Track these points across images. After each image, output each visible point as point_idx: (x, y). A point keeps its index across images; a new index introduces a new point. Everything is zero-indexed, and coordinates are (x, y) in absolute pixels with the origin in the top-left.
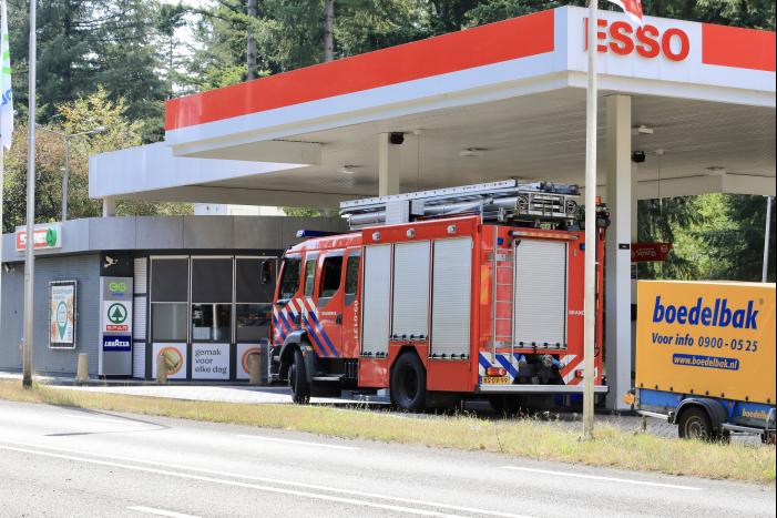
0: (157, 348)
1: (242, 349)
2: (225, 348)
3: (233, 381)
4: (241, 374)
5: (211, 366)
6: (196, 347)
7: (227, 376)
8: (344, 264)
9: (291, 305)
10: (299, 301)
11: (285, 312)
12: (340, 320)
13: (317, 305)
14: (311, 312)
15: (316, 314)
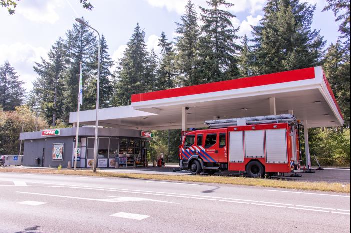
0: (88, 160)
1: (110, 160)
2: (106, 159)
3: (108, 167)
4: (110, 166)
5: (103, 164)
6: (99, 159)
7: (106, 166)
8: (218, 136)
9: (191, 147)
10: (195, 147)
11: (188, 150)
12: (217, 152)
13: (205, 148)
14: (201, 150)
15: (205, 150)
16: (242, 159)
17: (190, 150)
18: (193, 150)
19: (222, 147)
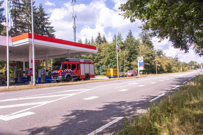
8: (76, 65)
9: (66, 70)
10: (68, 69)
11: (65, 71)
12: (76, 72)
13: (72, 70)
14: (70, 71)
15: (72, 71)
16: (84, 74)
17: (66, 71)
18: (67, 71)
19: (78, 70)
